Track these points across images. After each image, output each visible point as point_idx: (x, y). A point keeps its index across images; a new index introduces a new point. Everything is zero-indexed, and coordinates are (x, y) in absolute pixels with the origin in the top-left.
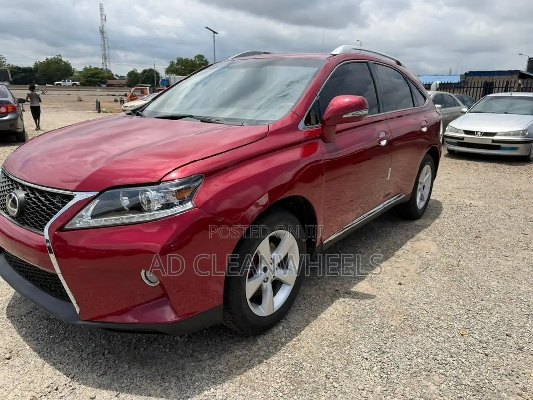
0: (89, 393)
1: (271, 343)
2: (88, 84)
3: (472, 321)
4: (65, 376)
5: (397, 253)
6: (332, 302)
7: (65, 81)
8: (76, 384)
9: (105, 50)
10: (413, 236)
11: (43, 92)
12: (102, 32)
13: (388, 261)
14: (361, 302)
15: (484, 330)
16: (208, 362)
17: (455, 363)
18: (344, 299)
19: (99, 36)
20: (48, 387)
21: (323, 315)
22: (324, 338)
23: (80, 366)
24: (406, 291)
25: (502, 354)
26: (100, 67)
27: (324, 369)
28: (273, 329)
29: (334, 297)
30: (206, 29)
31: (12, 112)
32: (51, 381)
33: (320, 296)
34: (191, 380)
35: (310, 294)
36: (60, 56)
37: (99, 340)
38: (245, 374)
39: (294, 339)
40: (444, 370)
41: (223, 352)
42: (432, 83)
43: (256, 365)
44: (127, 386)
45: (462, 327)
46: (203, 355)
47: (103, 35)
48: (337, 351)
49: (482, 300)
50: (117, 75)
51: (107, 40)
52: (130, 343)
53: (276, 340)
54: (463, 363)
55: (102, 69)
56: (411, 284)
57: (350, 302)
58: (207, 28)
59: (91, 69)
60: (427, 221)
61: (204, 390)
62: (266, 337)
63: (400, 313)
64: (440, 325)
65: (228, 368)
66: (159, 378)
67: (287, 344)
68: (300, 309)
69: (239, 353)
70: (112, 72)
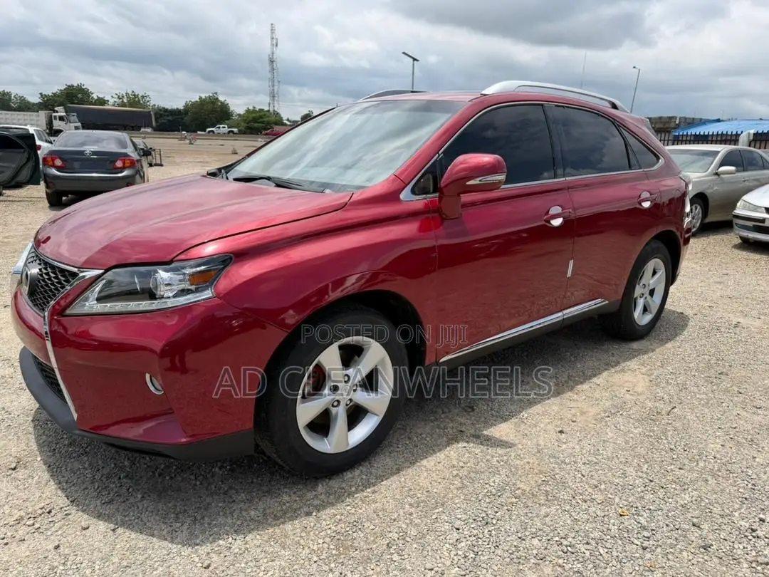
0: (83, 523)
1: (336, 492)
2: (249, 131)
3: (647, 497)
4: (66, 498)
5: (579, 386)
6: (448, 445)
7: (219, 127)
8: (73, 510)
9: (273, 86)
10: (618, 363)
11: (191, 141)
12: (272, 61)
13: (558, 398)
14: (490, 451)
15: (660, 513)
16: (242, 505)
17: (588, 553)
18: (466, 444)
19: (268, 68)
20: (42, 509)
21: (424, 462)
22: (412, 493)
23: (87, 488)
24: (565, 443)
25: (671, 550)
26: (266, 109)
27: (391, 535)
28: (345, 474)
29: (454, 440)
30: (404, 55)
31: (128, 167)
32: (48, 501)
33: (434, 436)
34: (209, 524)
35: (420, 433)
36: (216, 93)
37: (122, 461)
38: (281, 526)
39: (368, 490)
40: (565, 561)
41: (266, 494)
42: (742, 132)
43: (301, 517)
44: (131, 520)
45: (626, 503)
46: (239, 496)
47: (273, 66)
48: (420, 513)
49: (680, 469)
50: (288, 120)
51: (277, 72)
52: (157, 468)
53: (343, 489)
54: (601, 555)
55: (269, 111)
56: (578, 433)
57: (473, 449)
58: (404, 53)
59: (254, 111)
60: (651, 344)
61: (219, 539)
62: (332, 483)
63: (541, 472)
64: (593, 497)
65: (264, 516)
66: (172, 516)
67: (356, 496)
68: (397, 451)
69: (286, 498)
70: (282, 116)
